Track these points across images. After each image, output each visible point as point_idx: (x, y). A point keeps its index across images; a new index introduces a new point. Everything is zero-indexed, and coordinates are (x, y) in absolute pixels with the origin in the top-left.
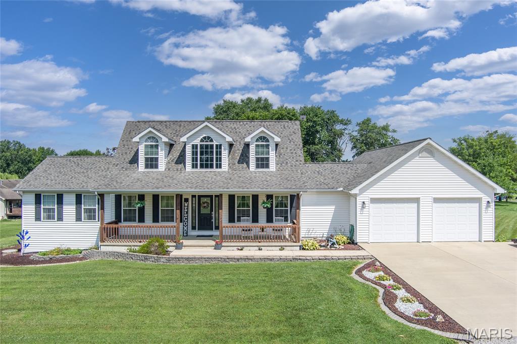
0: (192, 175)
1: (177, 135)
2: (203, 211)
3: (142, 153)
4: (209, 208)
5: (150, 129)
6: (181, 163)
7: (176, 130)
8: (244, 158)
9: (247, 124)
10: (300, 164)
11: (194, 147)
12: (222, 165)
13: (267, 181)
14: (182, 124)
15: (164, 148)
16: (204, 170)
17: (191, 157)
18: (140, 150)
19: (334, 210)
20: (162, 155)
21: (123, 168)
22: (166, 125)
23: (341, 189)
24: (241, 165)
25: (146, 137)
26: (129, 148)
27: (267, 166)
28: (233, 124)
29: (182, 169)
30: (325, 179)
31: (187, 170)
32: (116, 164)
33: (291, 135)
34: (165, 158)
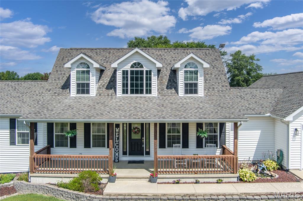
0: (123, 101)
1: (107, 62)
2: (135, 137)
3: (74, 78)
4: (140, 134)
5: (82, 55)
6: (111, 89)
7: (106, 57)
8: (172, 83)
9: (171, 51)
10: (227, 89)
11: (125, 73)
12: (152, 91)
13: (201, 109)
14: (112, 52)
15: (95, 73)
16: (135, 95)
17: (121, 82)
18: (71, 76)
19: (259, 134)
20: (93, 80)
21: (55, 93)
22: (96, 52)
23: (268, 114)
24: (170, 91)
25: (78, 63)
26: (61, 74)
27: (196, 92)
28: (159, 51)
29: (113, 95)
30: (249, 104)
31: (118, 95)
32: (49, 89)
33: (213, 62)
34: (96, 84)
